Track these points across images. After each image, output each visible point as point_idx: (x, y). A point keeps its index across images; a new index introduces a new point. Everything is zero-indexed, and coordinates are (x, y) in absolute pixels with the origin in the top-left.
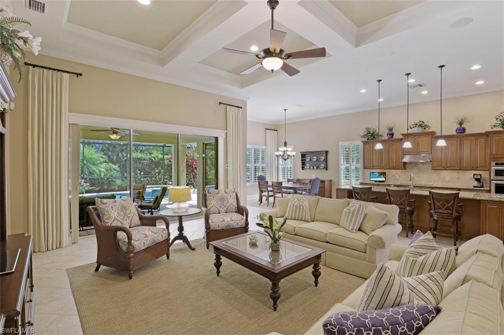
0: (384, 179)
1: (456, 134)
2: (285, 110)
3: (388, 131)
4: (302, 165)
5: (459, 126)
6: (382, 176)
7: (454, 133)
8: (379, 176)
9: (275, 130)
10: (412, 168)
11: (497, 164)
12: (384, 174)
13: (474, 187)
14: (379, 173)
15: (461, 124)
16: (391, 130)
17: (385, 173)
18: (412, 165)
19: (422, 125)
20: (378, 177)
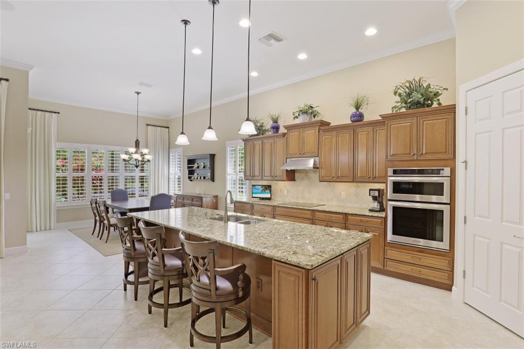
0: (268, 196)
1: (351, 122)
2: (138, 93)
3: (271, 122)
4: (189, 174)
5: (354, 110)
6: (268, 191)
7: (348, 121)
8: (263, 191)
9: (166, 127)
10: (302, 179)
11: (395, 172)
12: (268, 188)
13: (371, 210)
14: (262, 186)
15: (357, 107)
16: (275, 121)
17: (270, 187)
18: (303, 175)
19: (309, 111)
20: (261, 193)
